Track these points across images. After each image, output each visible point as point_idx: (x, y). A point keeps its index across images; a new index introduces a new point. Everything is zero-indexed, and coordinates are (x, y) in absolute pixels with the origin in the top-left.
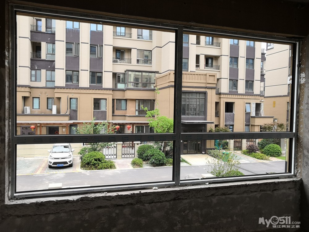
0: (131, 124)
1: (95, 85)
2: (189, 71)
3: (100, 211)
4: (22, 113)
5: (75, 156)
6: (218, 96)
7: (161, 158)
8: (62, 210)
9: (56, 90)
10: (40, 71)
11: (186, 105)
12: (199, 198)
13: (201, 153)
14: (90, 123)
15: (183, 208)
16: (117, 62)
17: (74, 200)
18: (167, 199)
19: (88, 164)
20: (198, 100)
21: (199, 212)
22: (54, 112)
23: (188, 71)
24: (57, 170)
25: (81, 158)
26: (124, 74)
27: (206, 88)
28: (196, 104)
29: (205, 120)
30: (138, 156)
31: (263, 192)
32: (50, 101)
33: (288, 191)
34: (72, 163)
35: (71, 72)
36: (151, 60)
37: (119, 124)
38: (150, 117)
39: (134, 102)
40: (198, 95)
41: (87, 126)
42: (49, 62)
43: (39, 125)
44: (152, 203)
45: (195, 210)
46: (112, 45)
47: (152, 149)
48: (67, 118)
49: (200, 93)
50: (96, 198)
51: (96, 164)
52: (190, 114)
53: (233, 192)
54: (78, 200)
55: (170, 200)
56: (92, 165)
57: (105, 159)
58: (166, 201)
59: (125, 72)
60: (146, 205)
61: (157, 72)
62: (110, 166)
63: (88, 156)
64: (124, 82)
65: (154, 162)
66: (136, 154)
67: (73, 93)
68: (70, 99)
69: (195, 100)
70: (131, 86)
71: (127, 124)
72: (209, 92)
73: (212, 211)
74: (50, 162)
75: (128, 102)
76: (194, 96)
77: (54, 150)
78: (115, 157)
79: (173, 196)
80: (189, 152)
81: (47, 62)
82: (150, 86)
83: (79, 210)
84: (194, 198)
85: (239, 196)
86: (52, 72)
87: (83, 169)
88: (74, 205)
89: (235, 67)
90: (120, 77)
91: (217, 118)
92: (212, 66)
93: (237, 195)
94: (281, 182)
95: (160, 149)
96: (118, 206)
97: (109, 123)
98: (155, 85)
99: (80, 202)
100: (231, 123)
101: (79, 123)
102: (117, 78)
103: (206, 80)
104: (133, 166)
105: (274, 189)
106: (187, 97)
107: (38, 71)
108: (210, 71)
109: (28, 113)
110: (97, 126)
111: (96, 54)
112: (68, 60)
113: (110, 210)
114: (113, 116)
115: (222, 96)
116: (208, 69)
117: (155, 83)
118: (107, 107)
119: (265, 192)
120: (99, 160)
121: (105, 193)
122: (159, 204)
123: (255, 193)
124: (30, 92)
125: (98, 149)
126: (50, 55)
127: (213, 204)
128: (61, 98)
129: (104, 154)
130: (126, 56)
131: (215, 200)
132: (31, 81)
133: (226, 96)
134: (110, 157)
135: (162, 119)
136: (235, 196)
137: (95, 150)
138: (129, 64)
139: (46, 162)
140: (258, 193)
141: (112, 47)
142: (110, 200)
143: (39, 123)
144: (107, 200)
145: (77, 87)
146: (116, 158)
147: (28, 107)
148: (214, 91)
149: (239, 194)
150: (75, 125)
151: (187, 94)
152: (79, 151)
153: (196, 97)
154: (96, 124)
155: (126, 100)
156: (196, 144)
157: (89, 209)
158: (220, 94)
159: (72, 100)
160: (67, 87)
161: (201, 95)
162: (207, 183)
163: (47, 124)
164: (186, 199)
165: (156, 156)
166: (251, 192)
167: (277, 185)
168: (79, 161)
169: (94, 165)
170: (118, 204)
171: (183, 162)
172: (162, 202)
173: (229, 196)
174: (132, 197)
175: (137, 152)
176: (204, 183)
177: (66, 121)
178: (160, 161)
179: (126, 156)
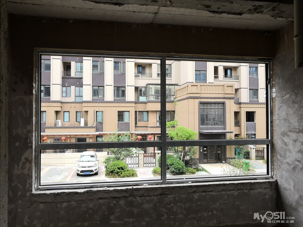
0: (152, 134)
1: (119, 98)
2: (208, 83)
3: (101, 201)
4: (55, 126)
5: (101, 165)
6: (238, 106)
7: (181, 167)
8: (72, 200)
9: (84, 104)
10: (70, 87)
11: (205, 116)
12: (182, 194)
13: (221, 162)
14: (114, 134)
15: (168, 202)
16: (138, 76)
17: (81, 192)
18: (155, 194)
19: (112, 172)
20: (217, 110)
21: (183, 205)
22: (82, 124)
23: (206, 82)
24: (84, 177)
25: (106, 167)
26: (146, 87)
27: (224, 98)
28: (215, 114)
29: (224, 130)
30: (158, 165)
31: (240, 191)
32: (79, 114)
33: (263, 190)
34: (98, 171)
35: (97, 87)
36: (171, 73)
37: (141, 135)
38: (169, 127)
39: (155, 114)
40: (216, 105)
41: (111, 137)
42: (78, 79)
43: (69, 136)
44: (143, 196)
45: (179, 204)
46: (134, 61)
47: (172, 158)
48: (94, 130)
49: (218, 103)
50: (98, 191)
51: (119, 172)
52: (209, 124)
53: (212, 190)
54: (84, 192)
55: (158, 195)
56: (116, 173)
57: (128, 168)
58: (154, 195)
59: (146, 85)
60: (138, 198)
61: (177, 85)
62: (132, 174)
63: (111, 165)
64: (145, 95)
65: (174, 171)
66: (157, 163)
67: (99, 107)
68: (97, 112)
69: (214, 110)
70: (152, 98)
71: (148, 134)
72: (227, 102)
73: (194, 205)
74: (78, 171)
75: (150, 114)
76: (213, 106)
77: (82, 159)
78: (137, 166)
79: (160, 192)
80: (209, 162)
81: (76, 79)
82: (171, 97)
83: (86, 200)
84: (178, 194)
85: (217, 193)
86: (80, 88)
87: (108, 177)
88: (81, 196)
89: (255, 76)
90: (141, 90)
91: (237, 128)
92: (231, 76)
93: (216, 192)
94: (257, 183)
95: (180, 159)
96: (115, 198)
97: (132, 134)
98: (174, 97)
99: (86, 193)
100: (253, 132)
101: (104, 134)
102: (139, 92)
103: (224, 90)
104: (154, 175)
105: (251, 188)
106: (206, 108)
107: (68, 88)
108: (229, 81)
109: (59, 126)
110: (120, 137)
111: (119, 69)
112: (94, 77)
113: (109, 201)
114: (135, 127)
115: (242, 106)
116: (227, 79)
117: (174, 95)
118: (129, 118)
119: (242, 191)
120: (122, 169)
121: (105, 188)
122: (148, 198)
123: (233, 191)
124: (62, 107)
125: (121, 158)
126: (79, 73)
127: (195, 199)
128: (88, 111)
129: (127, 163)
130: (147, 70)
131: (196, 196)
132: (62, 97)
133: (247, 106)
134: (132, 166)
135: (181, 129)
136: (214, 193)
137: (118, 159)
138: (150, 78)
139: (75, 170)
140: (235, 191)
141: (134, 63)
142: (109, 193)
143: (69, 135)
144: (107, 193)
145: (103, 101)
146: (139, 167)
147: (59, 121)
148: (232, 101)
149: (218, 192)
150: (100, 136)
151: (205, 105)
152: (104, 160)
153: (214, 108)
154: (119, 136)
155: (148, 112)
156: (216, 154)
157: (93, 199)
158: (240, 104)
159: (98, 113)
160: (94, 101)
161: (219, 105)
162: (190, 182)
163: (76, 135)
164: (171, 194)
165: (175, 165)
166: (229, 190)
167: (253, 185)
168: (104, 170)
169: (117, 173)
170: (115, 196)
171: (203, 171)
172: (151, 196)
173: (209, 193)
174: (126, 191)
175: (158, 161)
176: (187, 182)
177: (93, 132)
178: (179, 170)
179: (147, 165)
